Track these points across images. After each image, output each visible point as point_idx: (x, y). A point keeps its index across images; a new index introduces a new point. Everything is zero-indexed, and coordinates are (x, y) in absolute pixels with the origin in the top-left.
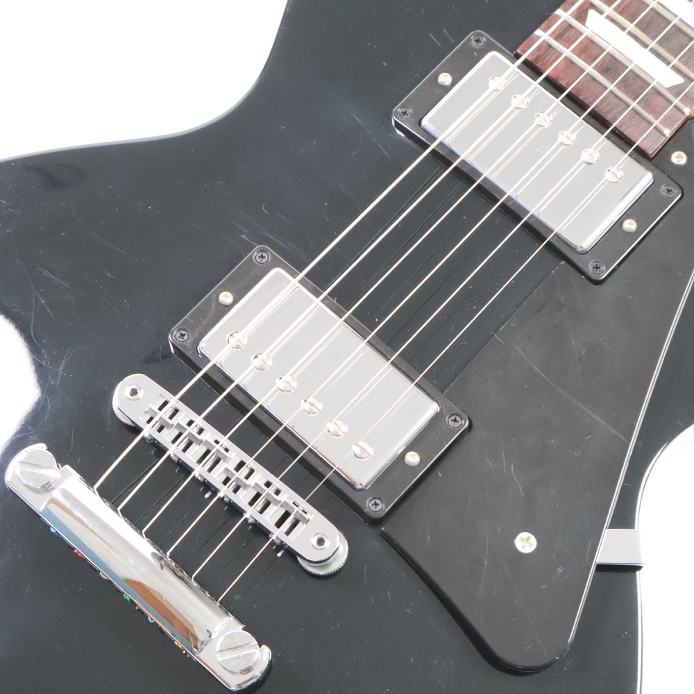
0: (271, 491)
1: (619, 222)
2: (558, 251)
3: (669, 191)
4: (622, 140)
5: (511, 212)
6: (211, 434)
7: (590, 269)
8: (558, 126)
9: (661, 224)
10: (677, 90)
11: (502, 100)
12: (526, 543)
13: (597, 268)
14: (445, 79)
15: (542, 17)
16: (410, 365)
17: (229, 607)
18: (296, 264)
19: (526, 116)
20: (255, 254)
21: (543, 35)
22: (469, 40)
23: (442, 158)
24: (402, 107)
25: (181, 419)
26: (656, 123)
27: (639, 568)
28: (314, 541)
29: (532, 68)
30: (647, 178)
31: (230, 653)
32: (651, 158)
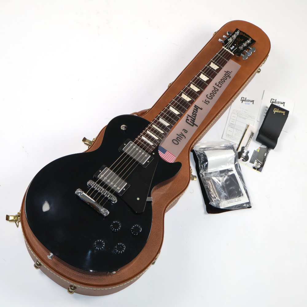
0: (108, 193)
1: (147, 161)
2: (140, 165)
3: (153, 158)
4: (147, 151)
5: (134, 160)
6: (100, 187)
8: (139, 149)
9: (152, 162)
10: (153, 145)
11: (132, 147)
12: (138, 199)
13: (145, 167)
14: (125, 144)
15: (136, 137)
16: (123, 178)
18: (109, 167)
21: (137, 139)
22: (127, 139)
23: (126, 154)
24: (120, 148)
25: (96, 185)
26: (151, 149)
27: (152, 202)
29: (136, 143)
30: (150, 156)
31: (105, 212)
32: (150, 154)
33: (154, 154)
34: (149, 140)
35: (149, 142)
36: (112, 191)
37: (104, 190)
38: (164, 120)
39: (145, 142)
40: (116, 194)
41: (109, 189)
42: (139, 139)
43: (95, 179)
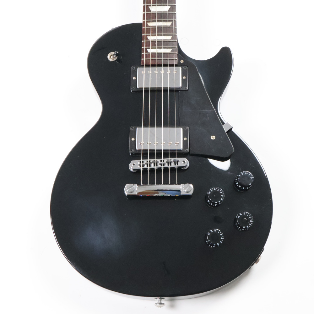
0: (169, 161)
1: (182, 79)
2: (178, 90)
3: (185, 68)
4: (171, 65)
5: (165, 90)
6: (152, 161)
7: (185, 89)
8: (159, 71)
9: (189, 74)
10: (172, 51)
11: (147, 75)
12: (213, 138)
13: (185, 88)
14: (134, 78)
15: (141, 56)
16: (172, 125)
17: (179, 184)
18: (140, 126)
19: (153, 74)
20: (130, 129)
21: (144, 59)
22: (132, 69)
23: (147, 90)
24: (132, 88)
25: (145, 162)
26: (174, 59)
27: (232, 128)
28: (183, 162)
29: (147, 66)
30: (180, 68)
31: (187, 189)
32: (178, 65)
33: (182, 62)
34: (161, 48)
35: (162, 51)
36: (173, 154)
37: (161, 161)
38: (158, 5)
39: (159, 55)
40: (180, 154)
41: (166, 154)
42: (148, 55)
43: (137, 155)
